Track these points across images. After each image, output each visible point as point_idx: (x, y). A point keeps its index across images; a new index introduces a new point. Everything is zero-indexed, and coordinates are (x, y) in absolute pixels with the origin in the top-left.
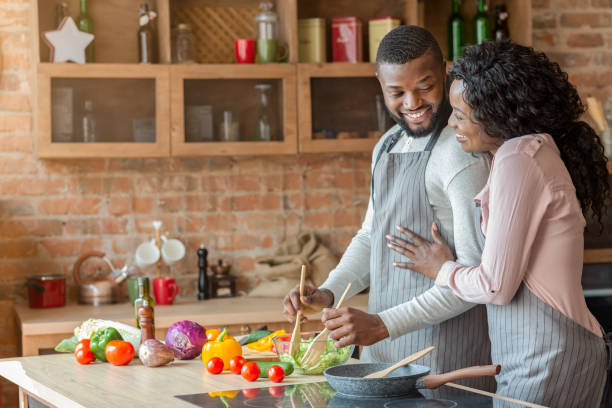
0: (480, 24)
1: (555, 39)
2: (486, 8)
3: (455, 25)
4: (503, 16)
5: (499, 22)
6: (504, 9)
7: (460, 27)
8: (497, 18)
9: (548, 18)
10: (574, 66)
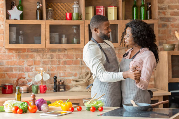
0: (142, 8)
1: (166, 13)
2: (144, 3)
3: (135, 8)
4: (149, 6)
5: (148, 8)
6: (150, 4)
7: (136, 9)
8: (148, 6)
9: (164, 7)
10: (172, 21)
